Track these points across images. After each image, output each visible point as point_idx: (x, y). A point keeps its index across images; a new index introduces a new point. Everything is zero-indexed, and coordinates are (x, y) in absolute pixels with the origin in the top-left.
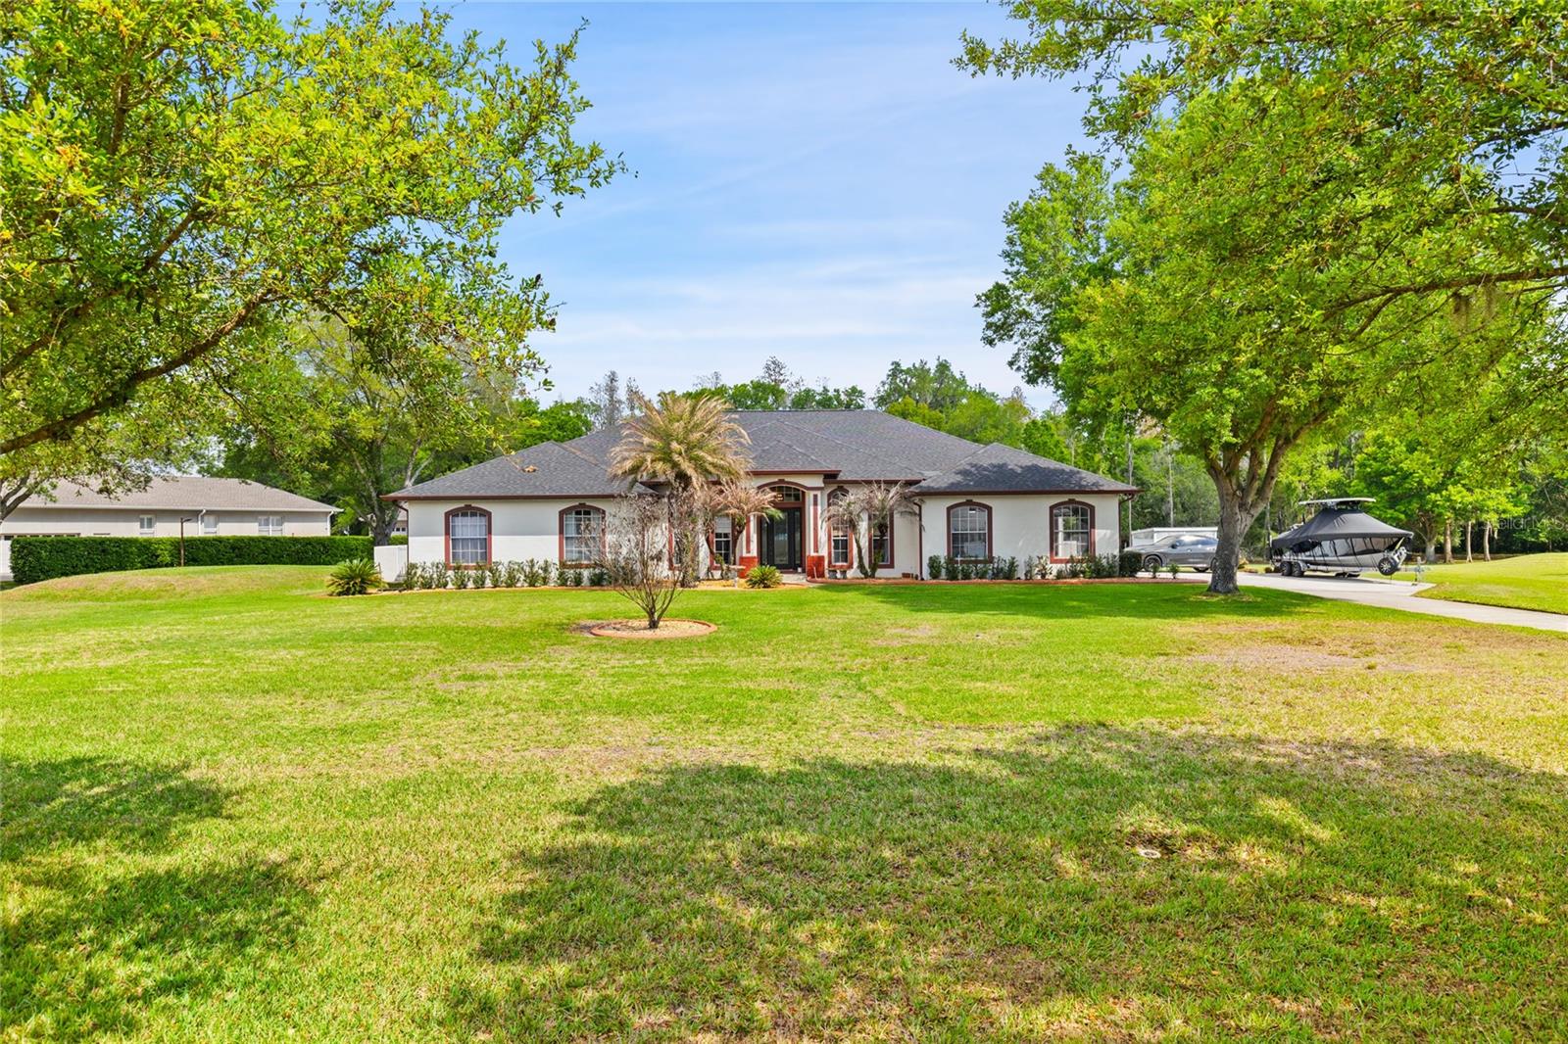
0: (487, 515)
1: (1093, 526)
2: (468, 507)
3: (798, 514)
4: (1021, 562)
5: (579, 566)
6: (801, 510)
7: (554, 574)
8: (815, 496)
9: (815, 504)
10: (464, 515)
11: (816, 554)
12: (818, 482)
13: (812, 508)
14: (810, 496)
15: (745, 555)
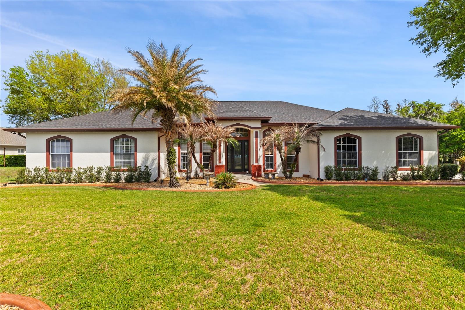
0: (70, 141)
1: (422, 149)
2: (59, 136)
3: (246, 143)
4: (381, 169)
5: (119, 170)
6: (248, 141)
7: (104, 175)
8: (257, 133)
9: (257, 137)
10: (58, 141)
11: (257, 164)
12: (258, 125)
13: (254, 139)
14: (253, 133)
15: (218, 164)
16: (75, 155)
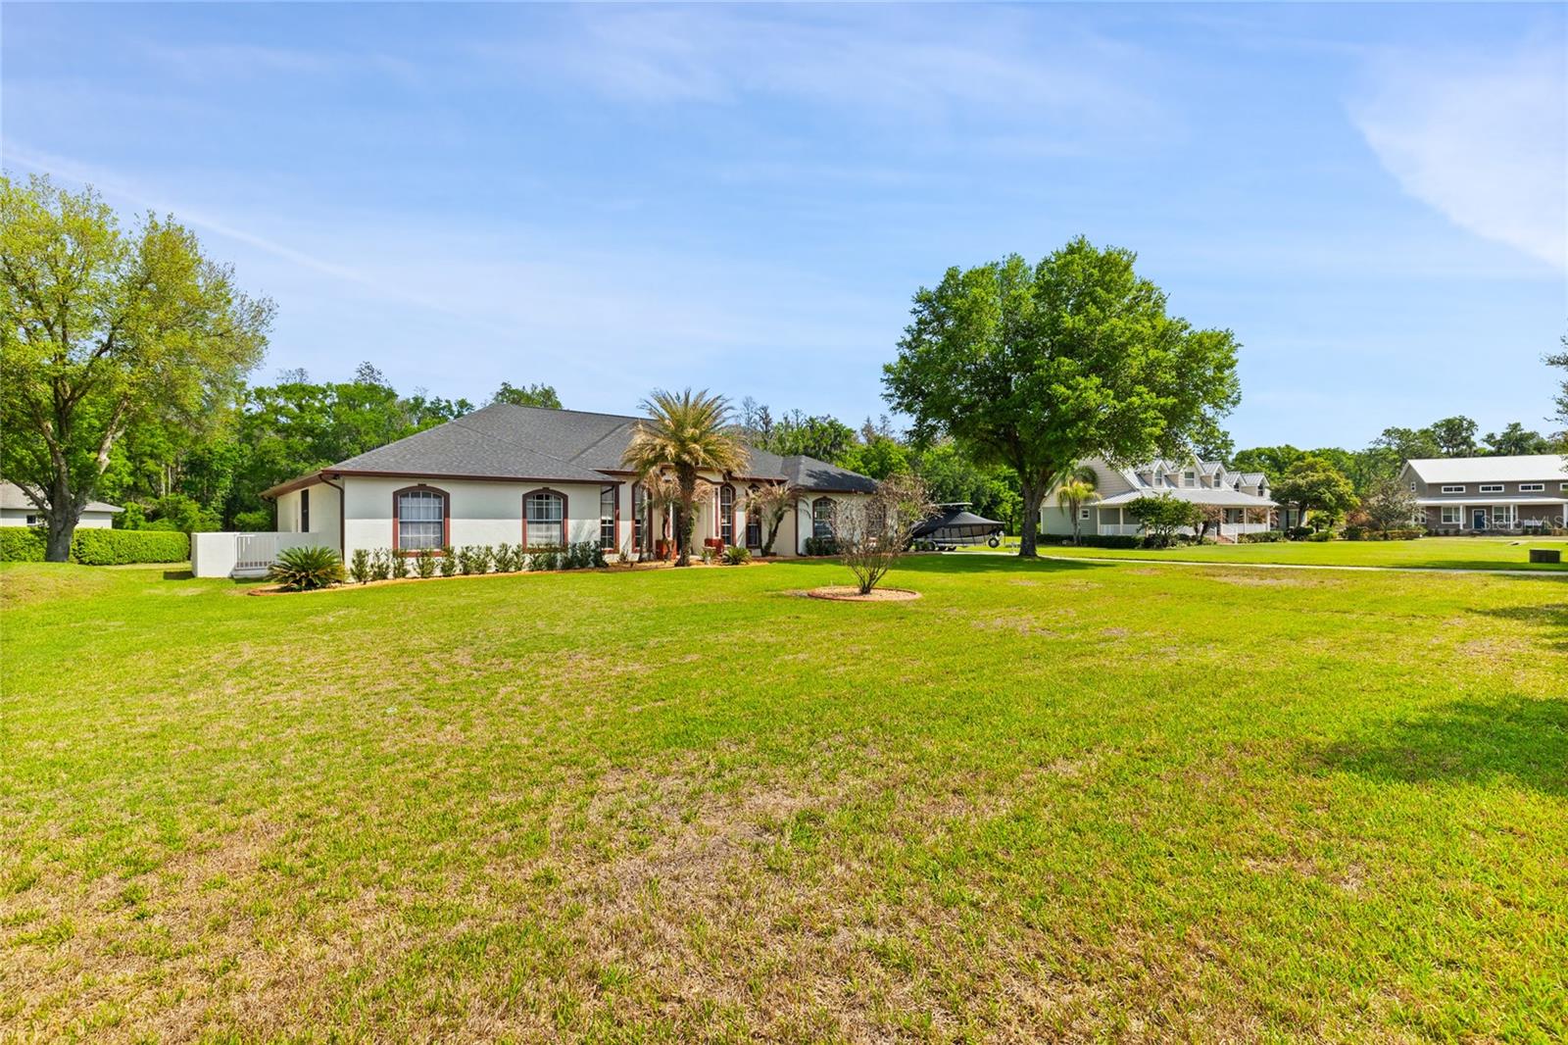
16: (455, 525)
